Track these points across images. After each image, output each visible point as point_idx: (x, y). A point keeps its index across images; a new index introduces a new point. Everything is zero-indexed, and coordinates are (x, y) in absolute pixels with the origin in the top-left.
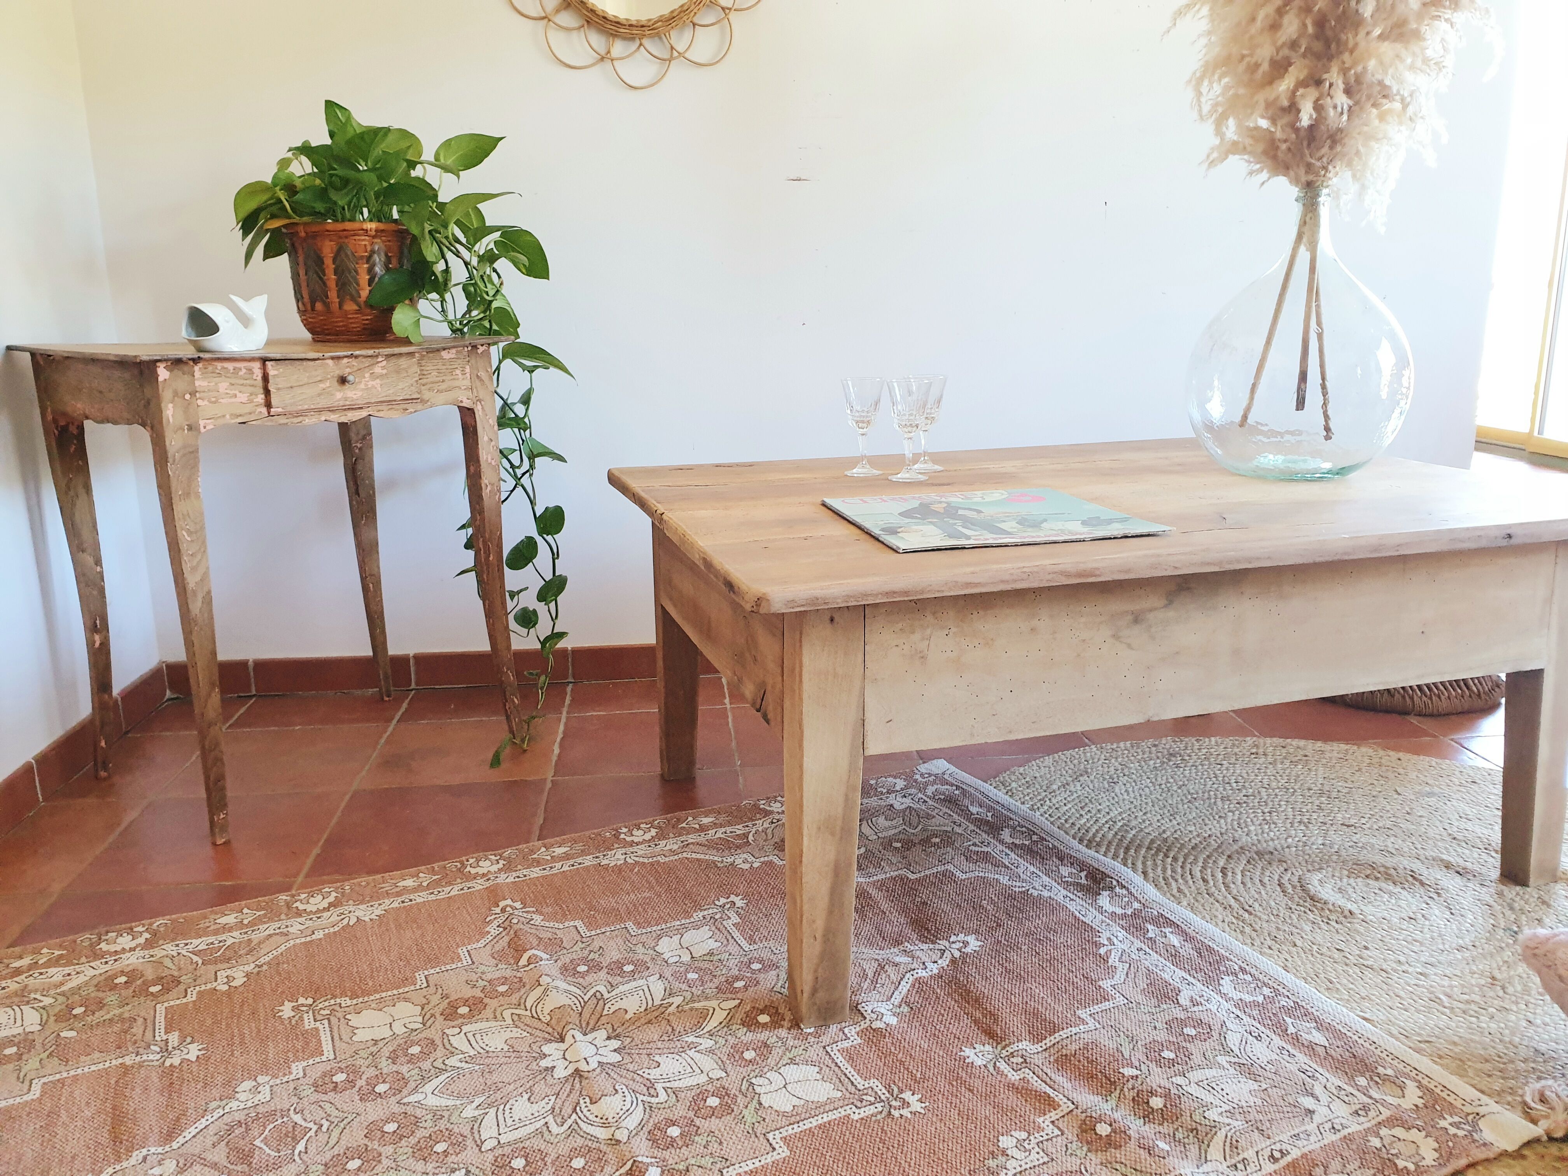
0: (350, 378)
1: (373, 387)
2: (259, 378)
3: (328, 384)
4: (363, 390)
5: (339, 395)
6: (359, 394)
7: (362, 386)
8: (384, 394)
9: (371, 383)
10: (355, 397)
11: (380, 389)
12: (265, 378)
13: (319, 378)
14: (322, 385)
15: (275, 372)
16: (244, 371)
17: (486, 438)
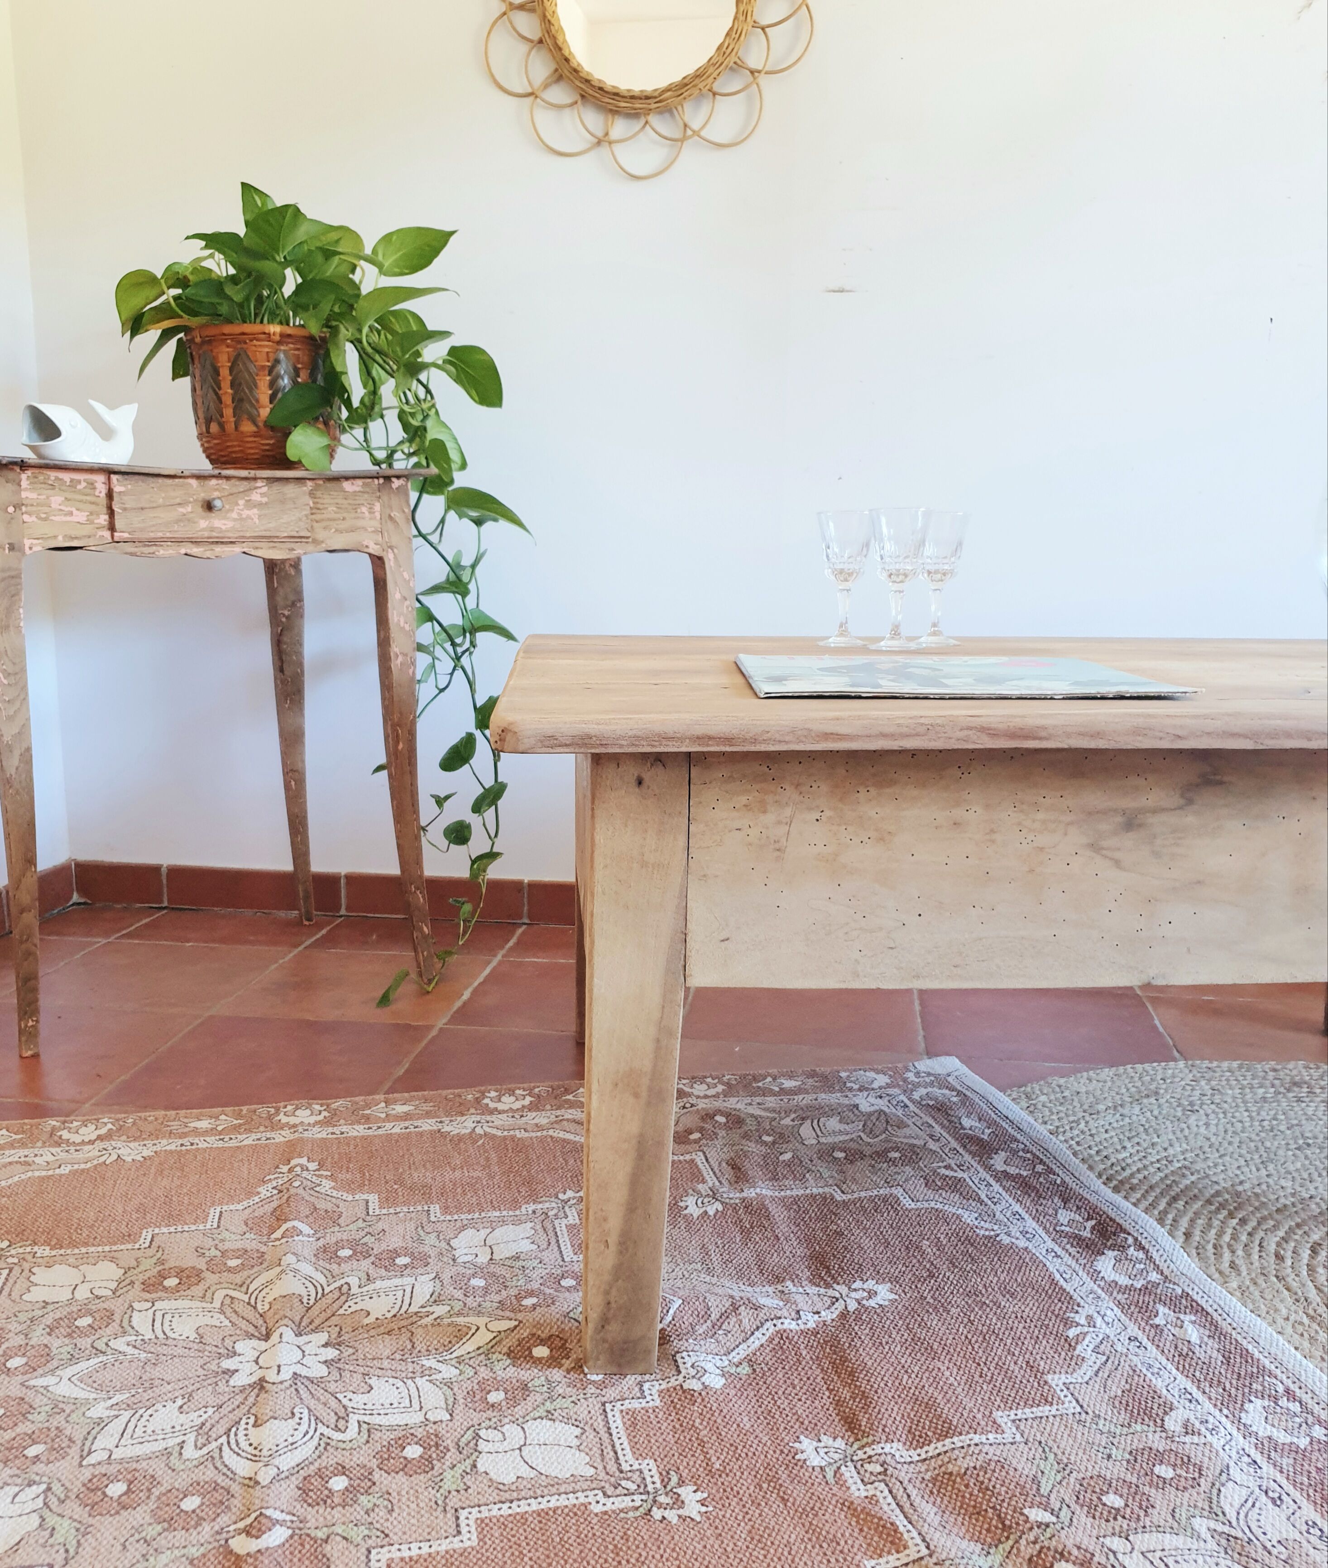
0: (218, 503)
1: (249, 517)
2: (103, 495)
3: (189, 509)
4: (235, 520)
5: (203, 524)
6: (230, 524)
7: (234, 515)
8: (262, 528)
9: (246, 513)
10: (224, 527)
11: (257, 521)
12: (110, 495)
13: (178, 501)
14: (182, 510)
15: (122, 489)
16: (84, 484)
17: (398, 596)
